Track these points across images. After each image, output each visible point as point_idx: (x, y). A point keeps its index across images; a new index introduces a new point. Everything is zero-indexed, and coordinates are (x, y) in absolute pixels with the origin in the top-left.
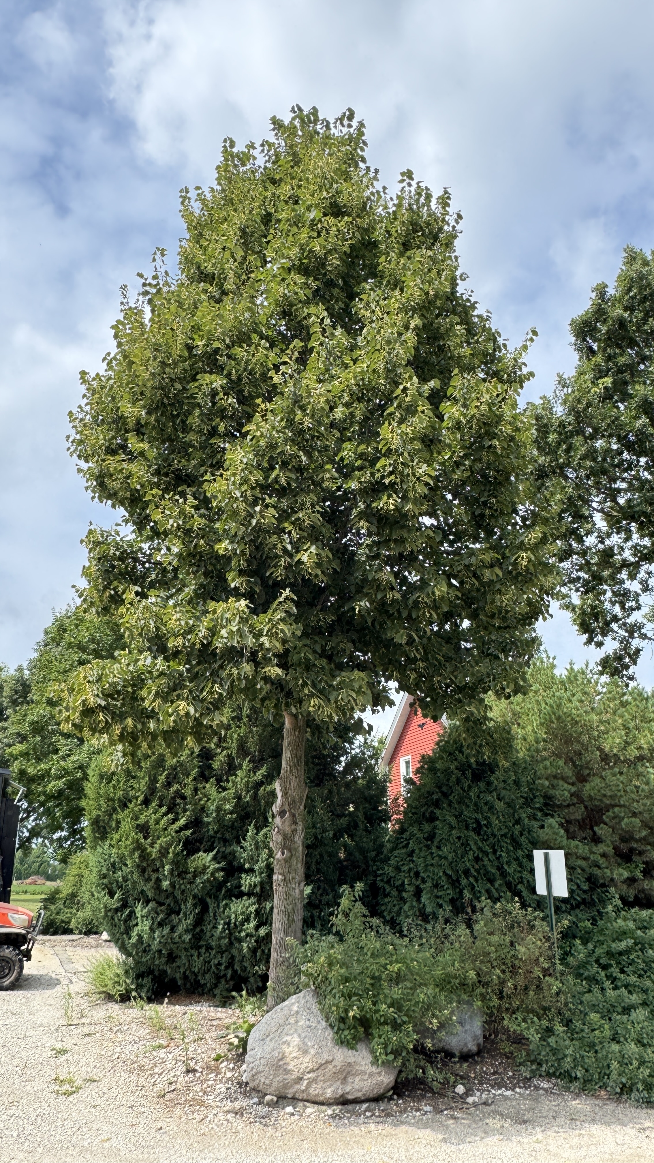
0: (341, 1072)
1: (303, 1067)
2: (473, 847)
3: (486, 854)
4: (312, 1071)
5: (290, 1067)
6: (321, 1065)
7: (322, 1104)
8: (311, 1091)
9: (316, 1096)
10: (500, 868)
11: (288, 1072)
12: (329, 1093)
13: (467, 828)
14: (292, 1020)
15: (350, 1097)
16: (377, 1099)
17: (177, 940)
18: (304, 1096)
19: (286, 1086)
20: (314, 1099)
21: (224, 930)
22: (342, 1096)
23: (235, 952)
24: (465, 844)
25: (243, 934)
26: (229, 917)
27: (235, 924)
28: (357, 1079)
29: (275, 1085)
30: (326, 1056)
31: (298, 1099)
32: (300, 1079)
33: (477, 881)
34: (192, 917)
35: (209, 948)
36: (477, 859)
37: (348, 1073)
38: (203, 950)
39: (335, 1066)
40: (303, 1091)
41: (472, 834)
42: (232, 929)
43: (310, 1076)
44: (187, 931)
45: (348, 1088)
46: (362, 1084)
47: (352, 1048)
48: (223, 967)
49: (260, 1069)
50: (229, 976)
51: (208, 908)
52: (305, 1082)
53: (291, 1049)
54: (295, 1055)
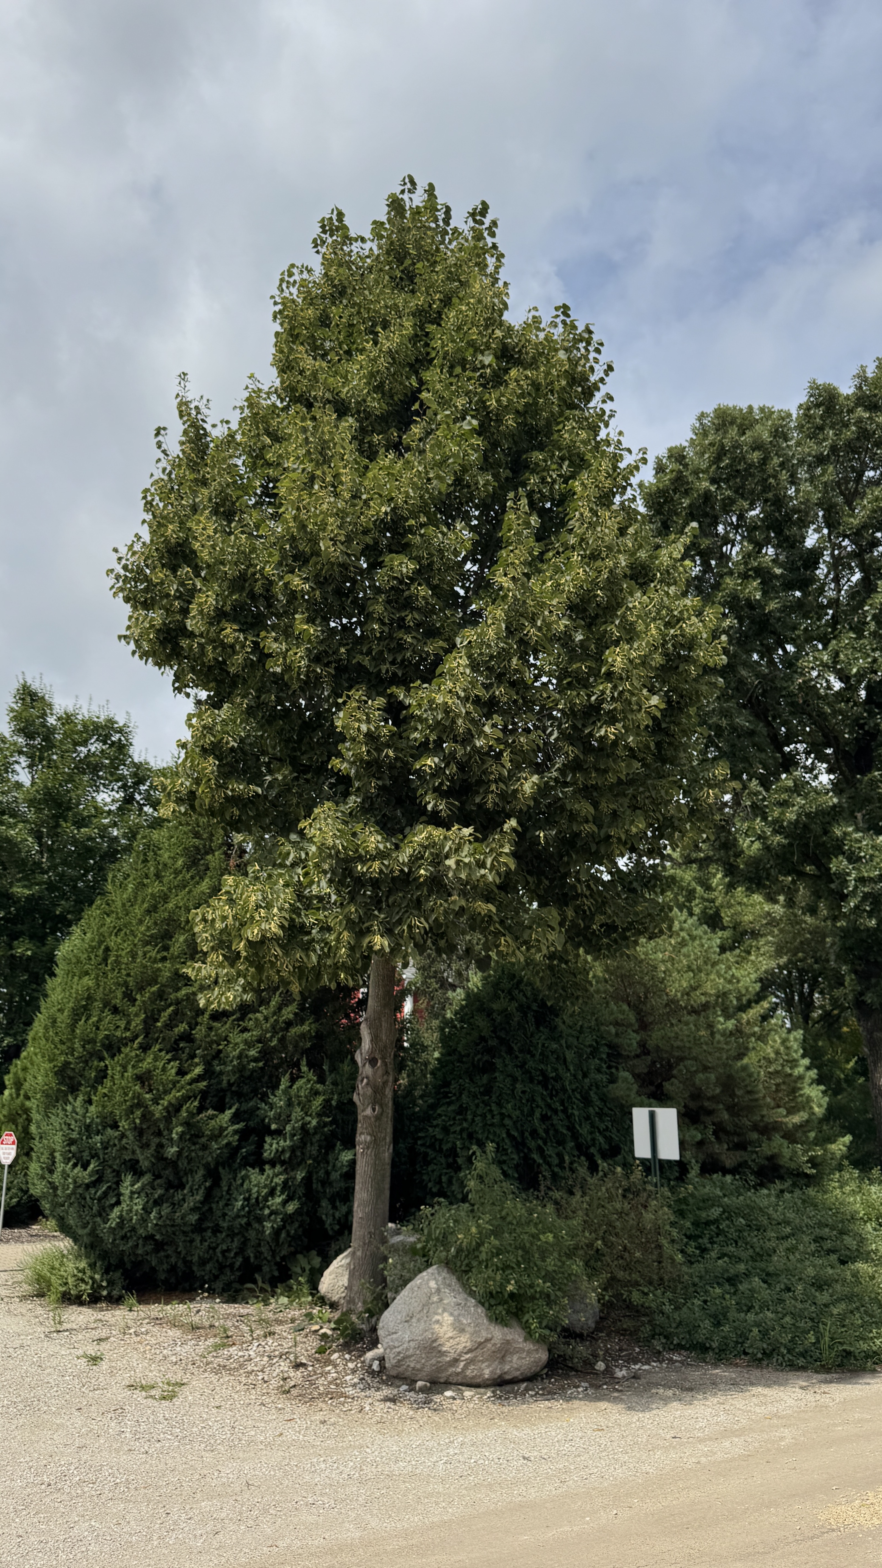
0: (499, 1350)
1: (460, 1347)
2: (541, 1103)
3: (556, 1112)
4: (470, 1351)
5: (444, 1349)
6: (480, 1344)
7: (477, 1386)
8: (468, 1373)
9: (474, 1377)
10: (571, 1128)
11: (442, 1354)
12: (487, 1373)
13: (531, 1080)
14: (435, 1298)
15: (508, 1377)
16: (531, 1378)
17: (179, 1221)
18: (459, 1379)
19: (439, 1370)
20: (469, 1381)
21: (243, 1207)
22: (500, 1376)
23: (252, 1234)
24: (532, 1100)
25: (267, 1212)
26: (249, 1191)
27: (257, 1199)
28: (515, 1358)
29: (427, 1369)
30: (484, 1335)
31: (451, 1384)
32: (456, 1361)
33: (545, 1143)
34: (201, 1191)
35: (217, 1230)
36: (544, 1118)
37: (506, 1351)
38: (209, 1233)
39: (495, 1344)
40: (458, 1374)
41: (539, 1088)
42: (254, 1205)
43: (467, 1356)
44: (193, 1210)
45: (507, 1367)
46: (519, 1363)
47: (506, 1325)
48: (232, 1254)
49: (411, 1352)
50: (238, 1264)
51: (221, 1179)
52: (462, 1364)
53: (445, 1328)
54: (450, 1335)
